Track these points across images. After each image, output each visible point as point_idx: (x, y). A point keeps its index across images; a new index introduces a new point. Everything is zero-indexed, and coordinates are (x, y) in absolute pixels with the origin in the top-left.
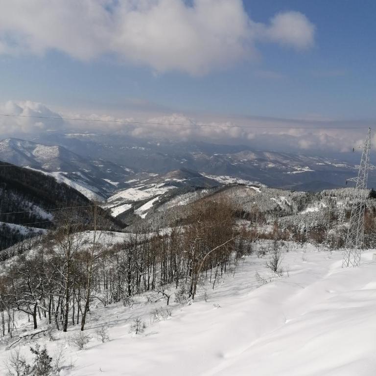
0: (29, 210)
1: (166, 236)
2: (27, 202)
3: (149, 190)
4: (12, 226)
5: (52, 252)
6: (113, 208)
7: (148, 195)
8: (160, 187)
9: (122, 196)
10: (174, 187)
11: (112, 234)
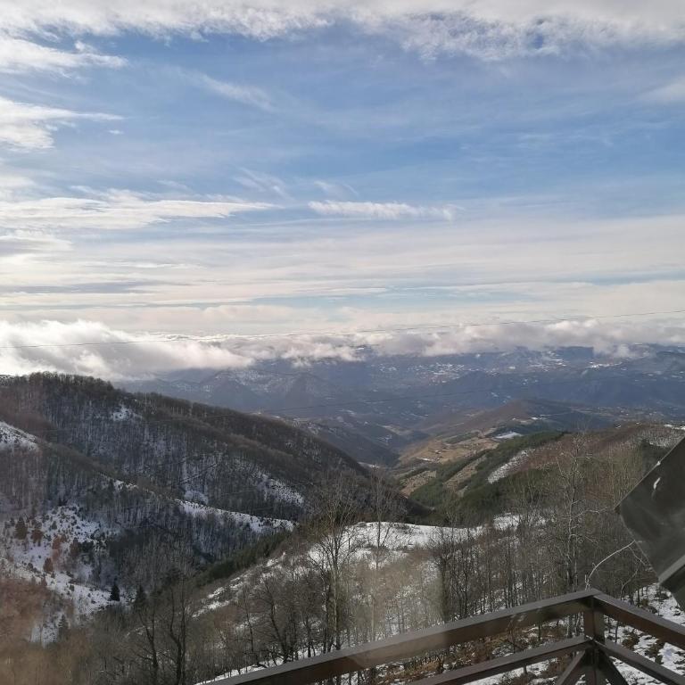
0: (263, 487)
1: (508, 532)
2: (260, 473)
3: (468, 442)
4: (237, 516)
5: (305, 563)
6: (402, 478)
7: (465, 453)
8: (487, 436)
9: (417, 456)
10: (514, 434)
11: (405, 528)
